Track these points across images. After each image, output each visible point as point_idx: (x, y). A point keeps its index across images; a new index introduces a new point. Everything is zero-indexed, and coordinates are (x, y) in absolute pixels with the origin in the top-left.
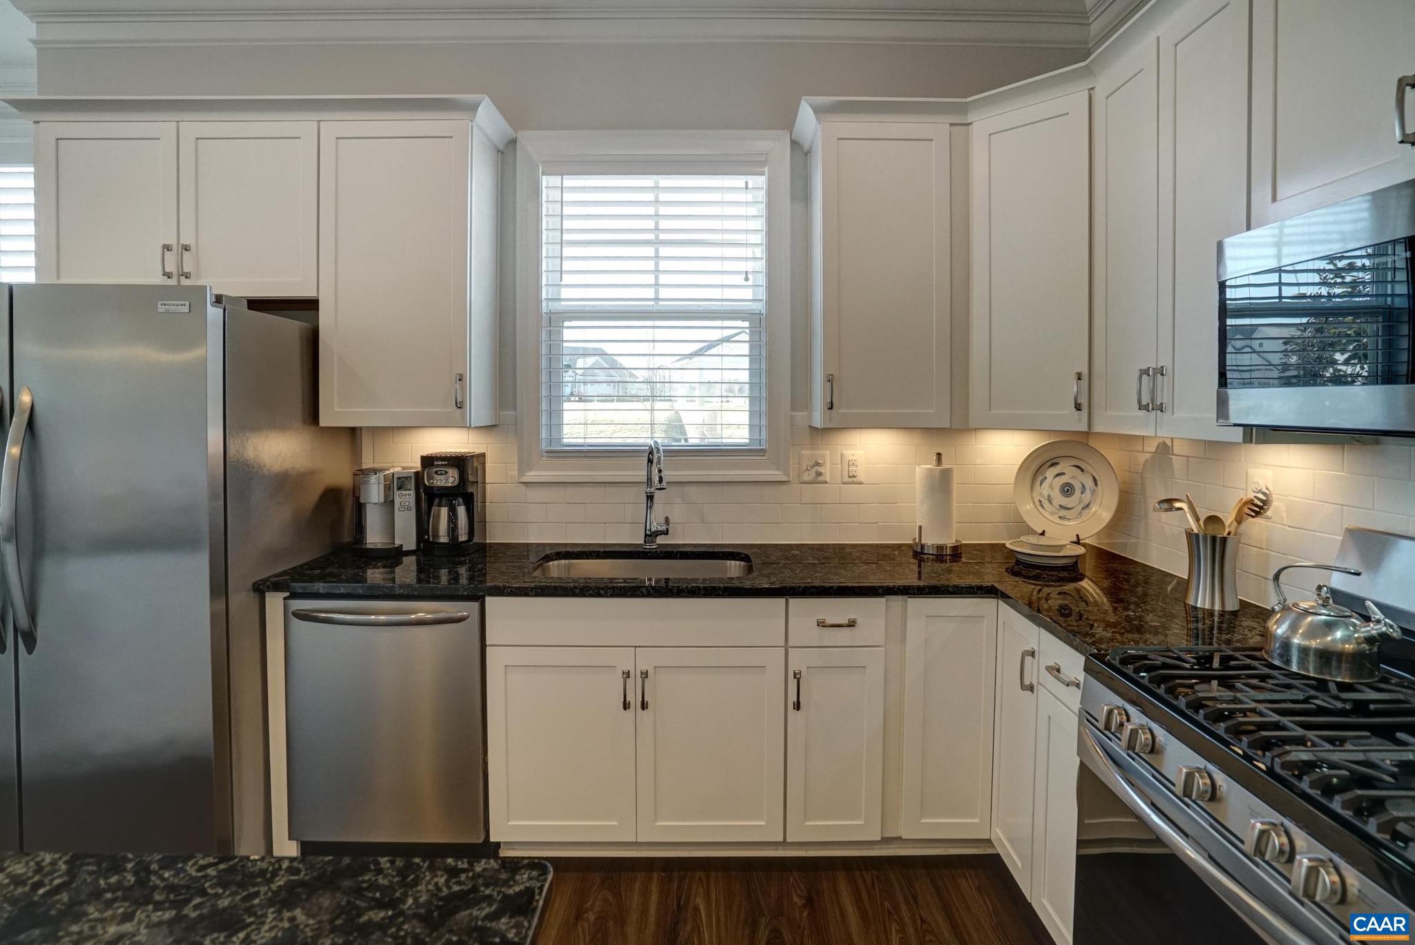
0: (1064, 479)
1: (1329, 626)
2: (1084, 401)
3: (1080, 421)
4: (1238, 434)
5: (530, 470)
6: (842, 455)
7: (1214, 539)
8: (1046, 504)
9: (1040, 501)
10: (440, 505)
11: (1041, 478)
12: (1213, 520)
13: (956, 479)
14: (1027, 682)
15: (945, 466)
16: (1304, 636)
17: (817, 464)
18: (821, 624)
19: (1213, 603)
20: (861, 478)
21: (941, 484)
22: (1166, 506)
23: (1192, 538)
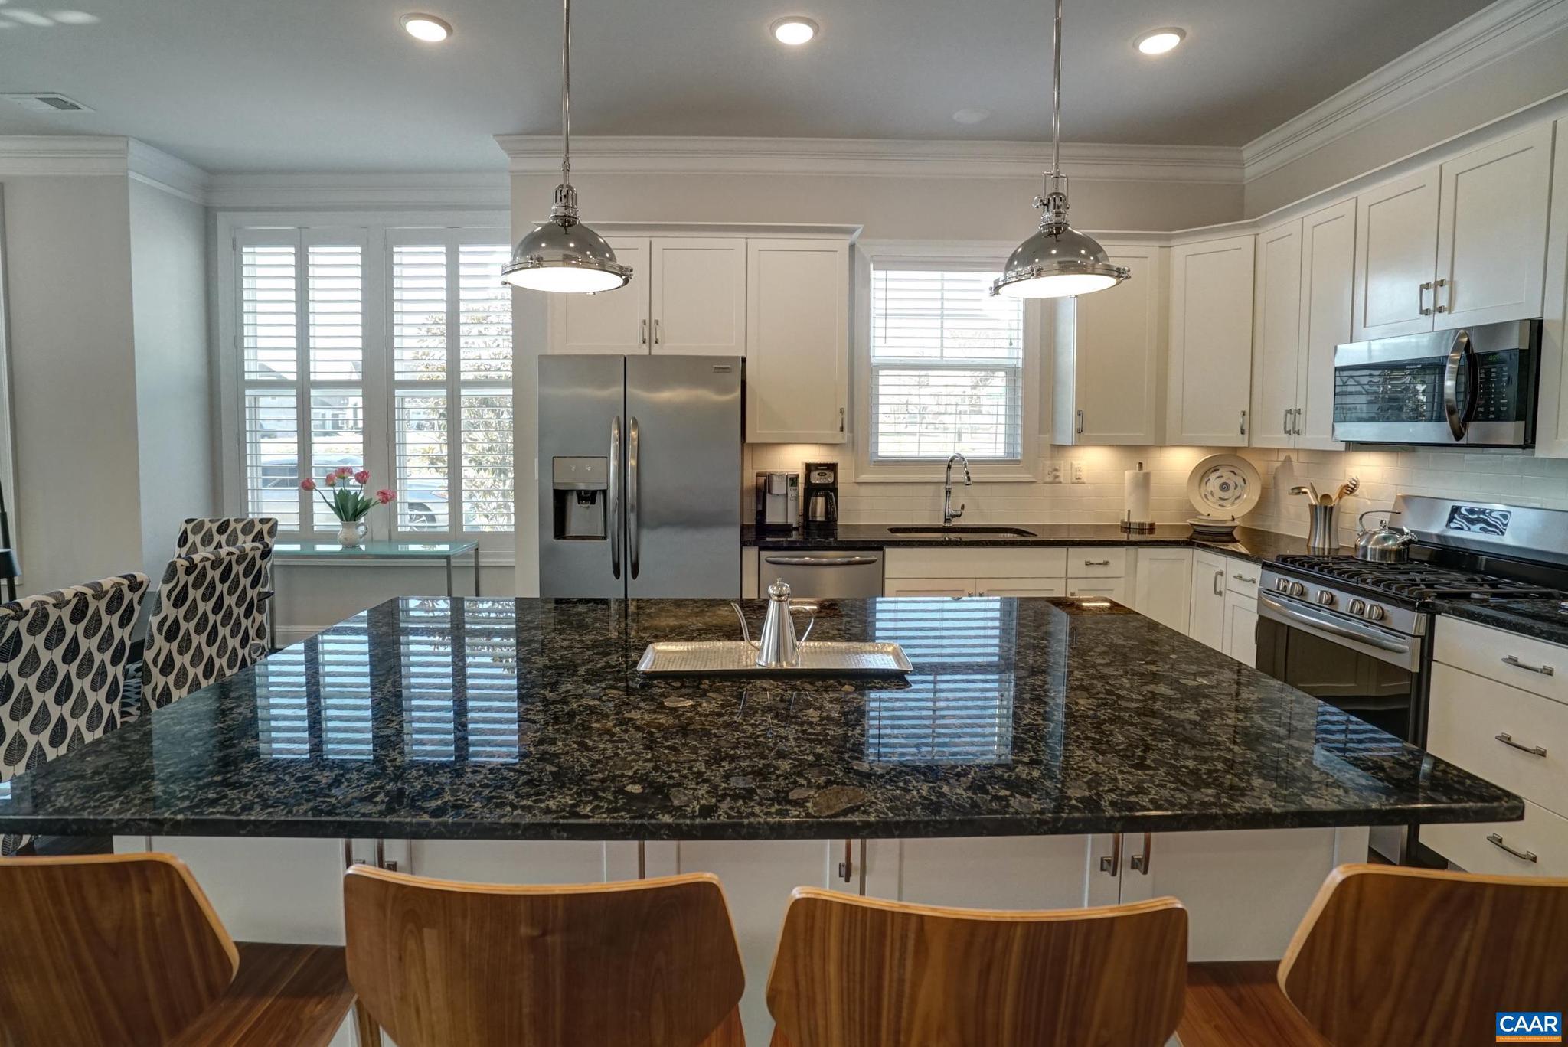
0: (1223, 480)
1: (1386, 539)
2: (1246, 428)
3: (1243, 440)
4: (1342, 447)
5: (863, 474)
6: (1072, 464)
7: (1326, 508)
8: (1209, 496)
9: (1205, 495)
10: (817, 496)
11: (1206, 479)
12: (1326, 497)
13: (1153, 479)
14: (1218, 590)
15: (1144, 471)
16: (1374, 544)
17: (1056, 470)
18: (1088, 564)
19: (1324, 545)
20: (1084, 479)
21: (1144, 482)
22: (1296, 491)
23: (1313, 508)
